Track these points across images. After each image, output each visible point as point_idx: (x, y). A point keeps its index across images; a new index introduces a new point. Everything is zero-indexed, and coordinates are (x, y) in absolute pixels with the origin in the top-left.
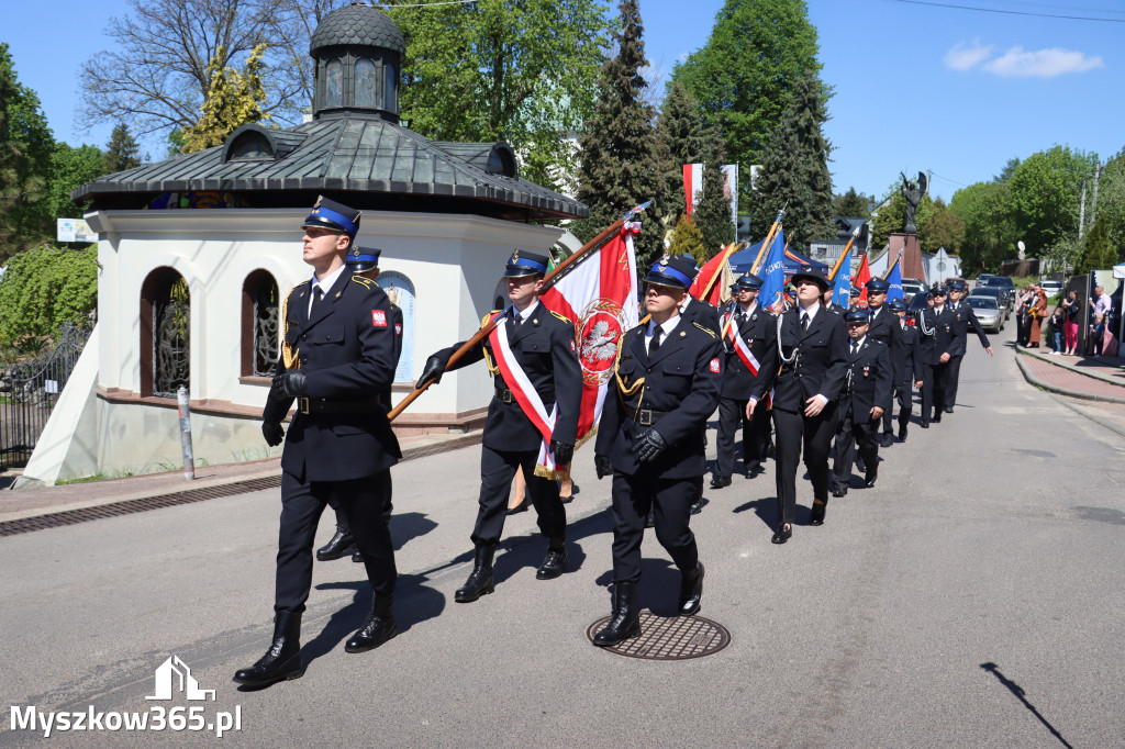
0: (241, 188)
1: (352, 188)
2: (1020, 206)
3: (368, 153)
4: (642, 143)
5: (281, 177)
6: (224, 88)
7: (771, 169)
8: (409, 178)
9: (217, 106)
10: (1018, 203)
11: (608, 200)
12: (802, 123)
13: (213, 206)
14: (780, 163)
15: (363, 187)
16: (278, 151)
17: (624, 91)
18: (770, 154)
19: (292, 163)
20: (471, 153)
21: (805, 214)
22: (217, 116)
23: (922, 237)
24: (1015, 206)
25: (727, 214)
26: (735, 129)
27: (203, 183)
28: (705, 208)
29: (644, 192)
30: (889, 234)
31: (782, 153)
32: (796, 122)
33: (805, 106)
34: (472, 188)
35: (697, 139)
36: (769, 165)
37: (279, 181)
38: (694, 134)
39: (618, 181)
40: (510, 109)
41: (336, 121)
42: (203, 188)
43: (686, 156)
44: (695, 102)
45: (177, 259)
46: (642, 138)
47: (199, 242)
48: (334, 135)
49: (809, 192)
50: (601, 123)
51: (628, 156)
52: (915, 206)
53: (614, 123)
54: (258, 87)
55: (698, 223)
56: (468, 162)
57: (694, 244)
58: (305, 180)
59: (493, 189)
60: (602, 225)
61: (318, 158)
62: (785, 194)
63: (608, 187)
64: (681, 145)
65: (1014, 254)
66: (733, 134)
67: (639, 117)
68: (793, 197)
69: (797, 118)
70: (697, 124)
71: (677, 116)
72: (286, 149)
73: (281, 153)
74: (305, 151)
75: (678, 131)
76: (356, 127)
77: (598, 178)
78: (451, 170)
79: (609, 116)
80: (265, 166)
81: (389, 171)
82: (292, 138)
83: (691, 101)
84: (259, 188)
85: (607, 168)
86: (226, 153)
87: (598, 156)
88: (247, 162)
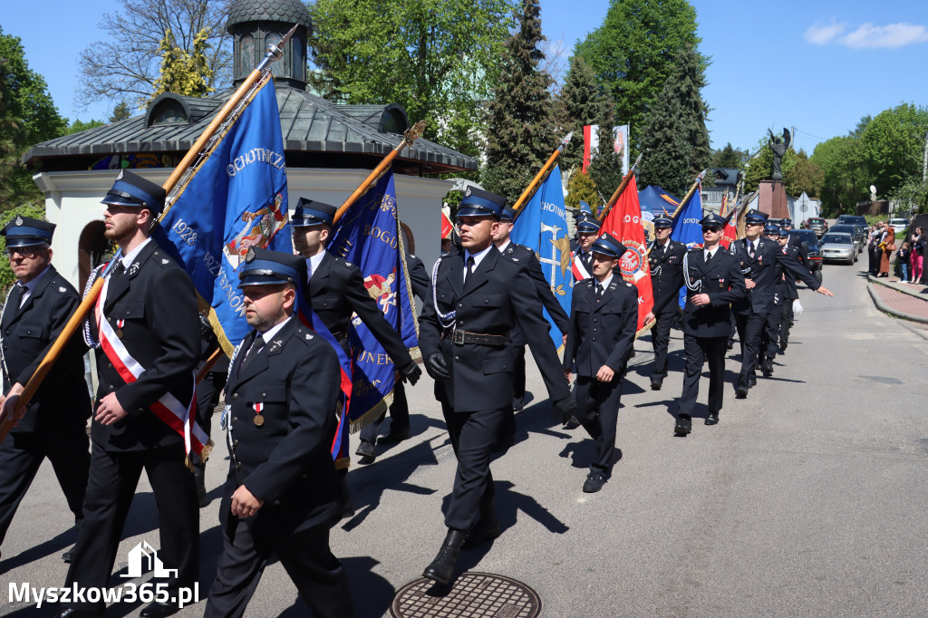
2: (872, 156)
4: (540, 106)
5: (191, 139)
6: (173, 65)
7: (656, 128)
8: (304, 137)
9: (167, 82)
10: (870, 154)
11: (512, 156)
12: (684, 89)
13: (151, 166)
14: (663, 122)
16: (192, 116)
17: (524, 62)
18: (655, 115)
20: (366, 114)
21: (685, 166)
22: (167, 89)
23: (787, 184)
24: (867, 156)
25: (618, 166)
26: (627, 95)
28: (599, 162)
29: (542, 149)
30: (759, 181)
31: (664, 114)
32: (679, 88)
33: (686, 74)
34: (360, 145)
35: (595, 104)
36: (654, 124)
37: (189, 143)
38: (592, 100)
39: (520, 139)
40: (433, 81)
43: (586, 118)
44: (593, 74)
46: (540, 103)
49: (689, 146)
50: (506, 90)
51: (528, 119)
52: (781, 157)
53: (515, 90)
54: (204, 65)
55: (593, 175)
56: (363, 122)
57: (588, 192)
59: (380, 146)
60: (507, 178)
62: (668, 149)
63: (512, 144)
64: (582, 110)
65: (867, 196)
66: (625, 99)
67: (537, 85)
68: (675, 151)
69: (679, 85)
70: (595, 92)
71: (577, 84)
72: (198, 114)
73: (195, 119)
75: (579, 98)
77: (503, 138)
78: (344, 130)
79: (512, 84)
80: (180, 129)
81: (287, 132)
82: (206, 104)
83: (590, 73)
84: (172, 149)
85: (511, 129)
86: (148, 119)
87: (503, 118)
88: (166, 127)
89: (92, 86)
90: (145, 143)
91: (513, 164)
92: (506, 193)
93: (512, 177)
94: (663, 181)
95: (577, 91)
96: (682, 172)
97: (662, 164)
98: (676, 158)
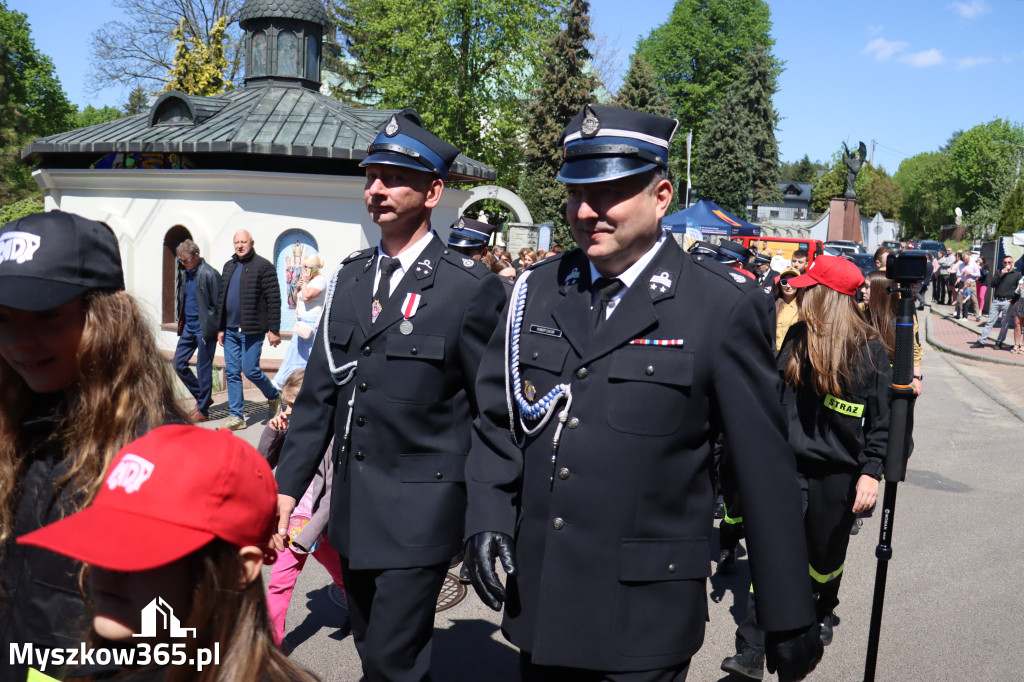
0: (160, 150)
1: (256, 152)
2: (959, 175)
3: (279, 119)
5: (194, 141)
6: (187, 56)
8: (311, 142)
9: (180, 73)
10: (958, 173)
11: (552, 163)
12: (752, 95)
13: (159, 167)
14: (726, 131)
15: (266, 151)
16: (198, 117)
17: (570, 62)
18: (716, 123)
19: (207, 128)
20: (379, 119)
21: (747, 179)
22: (180, 82)
23: (862, 203)
24: (955, 175)
26: (691, 99)
27: (128, 145)
30: (830, 198)
31: (727, 121)
32: (747, 93)
33: (755, 79)
36: (715, 133)
37: (192, 145)
38: (652, 104)
40: (475, 78)
41: (259, 88)
42: (127, 150)
44: (655, 74)
45: (109, 215)
47: (130, 200)
48: (253, 102)
49: (753, 158)
50: (548, 92)
52: (855, 173)
53: (559, 92)
54: (220, 56)
56: (376, 128)
58: (214, 144)
60: (546, 187)
61: (231, 123)
62: (730, 160)
63: (553, 151)
65: (952, 219)
66: (689, 104)
67: (583, 87)
68: (737, 163)
69: (747, 90)
70: (655, 94)
71: (636, 86)
72: (204, 114)
73: (201, 119)
74: (223, 116)
75: (638, 100)
76: (275, 94)
77: (543, 143)
78: (353, 136)
79: (555, 85)
80: (184, 130)
81: (293, 136)
82: (213, 104)
83: (651, 73)
84: (175, 150)
85: (552, 134)
86: (152, 117)
87: (544, 122)
88: (170, 127)
89: (105, 70)
90: (148, 144)
91: (553, 172)
92: (544, 203)
93: (552, 186)
94: (722, 195)
95: (636, 93)
96: (744, 186)
97: (722, 177)
98: (738, 171)
